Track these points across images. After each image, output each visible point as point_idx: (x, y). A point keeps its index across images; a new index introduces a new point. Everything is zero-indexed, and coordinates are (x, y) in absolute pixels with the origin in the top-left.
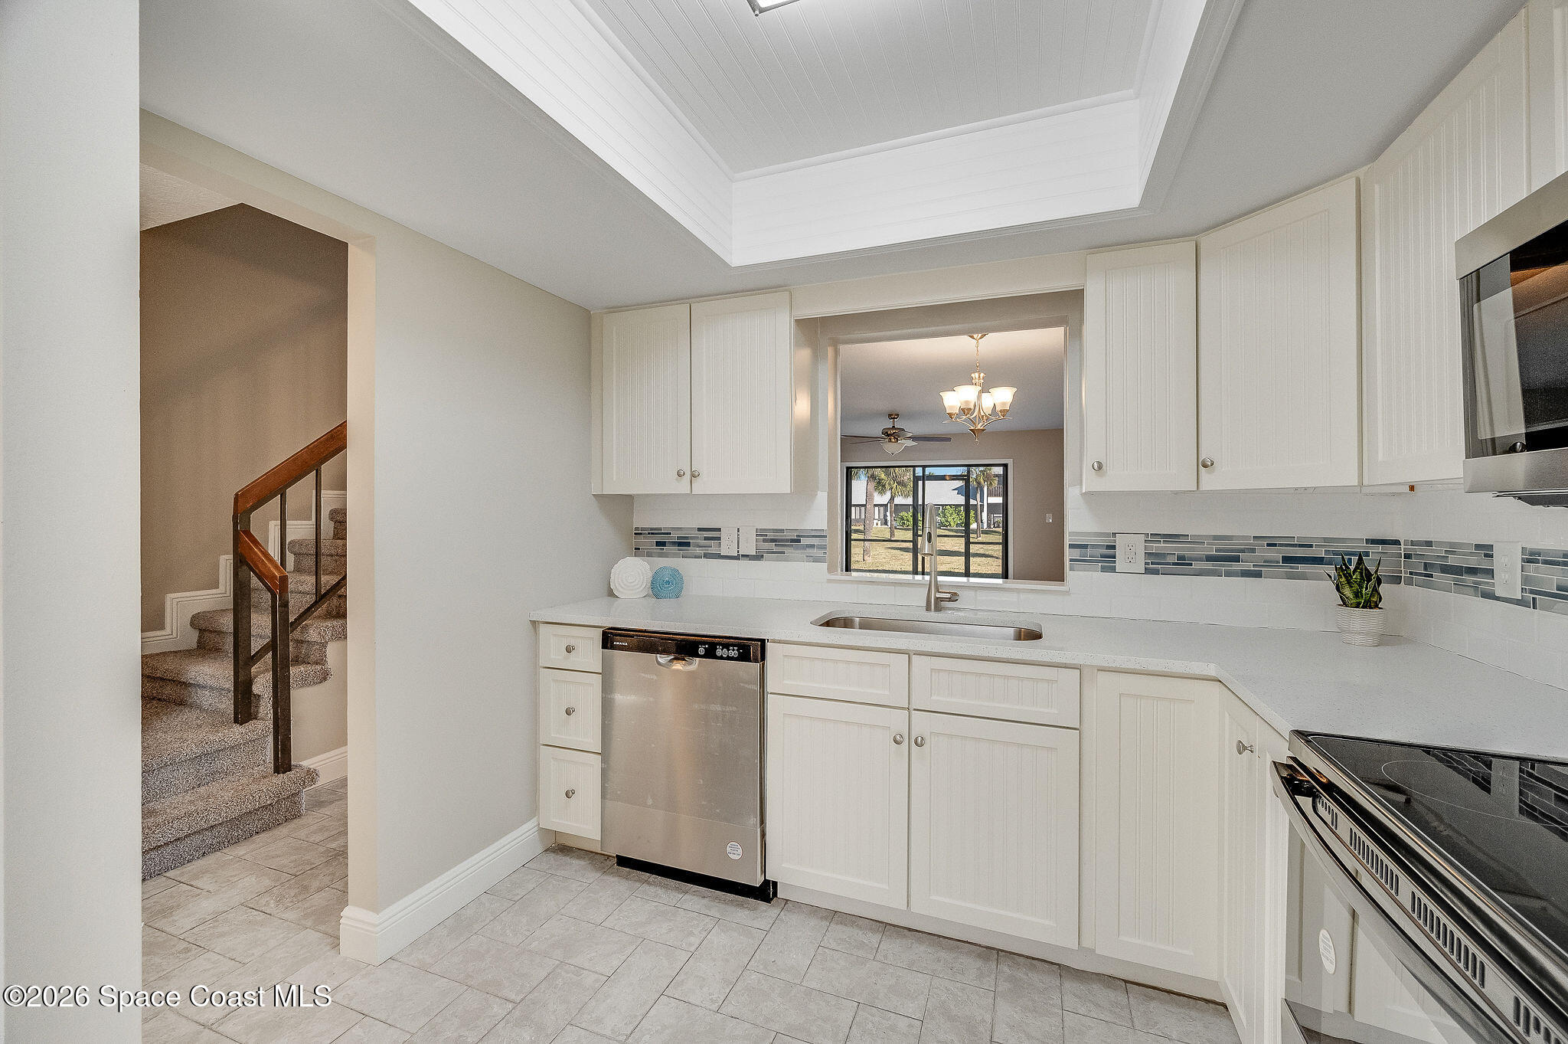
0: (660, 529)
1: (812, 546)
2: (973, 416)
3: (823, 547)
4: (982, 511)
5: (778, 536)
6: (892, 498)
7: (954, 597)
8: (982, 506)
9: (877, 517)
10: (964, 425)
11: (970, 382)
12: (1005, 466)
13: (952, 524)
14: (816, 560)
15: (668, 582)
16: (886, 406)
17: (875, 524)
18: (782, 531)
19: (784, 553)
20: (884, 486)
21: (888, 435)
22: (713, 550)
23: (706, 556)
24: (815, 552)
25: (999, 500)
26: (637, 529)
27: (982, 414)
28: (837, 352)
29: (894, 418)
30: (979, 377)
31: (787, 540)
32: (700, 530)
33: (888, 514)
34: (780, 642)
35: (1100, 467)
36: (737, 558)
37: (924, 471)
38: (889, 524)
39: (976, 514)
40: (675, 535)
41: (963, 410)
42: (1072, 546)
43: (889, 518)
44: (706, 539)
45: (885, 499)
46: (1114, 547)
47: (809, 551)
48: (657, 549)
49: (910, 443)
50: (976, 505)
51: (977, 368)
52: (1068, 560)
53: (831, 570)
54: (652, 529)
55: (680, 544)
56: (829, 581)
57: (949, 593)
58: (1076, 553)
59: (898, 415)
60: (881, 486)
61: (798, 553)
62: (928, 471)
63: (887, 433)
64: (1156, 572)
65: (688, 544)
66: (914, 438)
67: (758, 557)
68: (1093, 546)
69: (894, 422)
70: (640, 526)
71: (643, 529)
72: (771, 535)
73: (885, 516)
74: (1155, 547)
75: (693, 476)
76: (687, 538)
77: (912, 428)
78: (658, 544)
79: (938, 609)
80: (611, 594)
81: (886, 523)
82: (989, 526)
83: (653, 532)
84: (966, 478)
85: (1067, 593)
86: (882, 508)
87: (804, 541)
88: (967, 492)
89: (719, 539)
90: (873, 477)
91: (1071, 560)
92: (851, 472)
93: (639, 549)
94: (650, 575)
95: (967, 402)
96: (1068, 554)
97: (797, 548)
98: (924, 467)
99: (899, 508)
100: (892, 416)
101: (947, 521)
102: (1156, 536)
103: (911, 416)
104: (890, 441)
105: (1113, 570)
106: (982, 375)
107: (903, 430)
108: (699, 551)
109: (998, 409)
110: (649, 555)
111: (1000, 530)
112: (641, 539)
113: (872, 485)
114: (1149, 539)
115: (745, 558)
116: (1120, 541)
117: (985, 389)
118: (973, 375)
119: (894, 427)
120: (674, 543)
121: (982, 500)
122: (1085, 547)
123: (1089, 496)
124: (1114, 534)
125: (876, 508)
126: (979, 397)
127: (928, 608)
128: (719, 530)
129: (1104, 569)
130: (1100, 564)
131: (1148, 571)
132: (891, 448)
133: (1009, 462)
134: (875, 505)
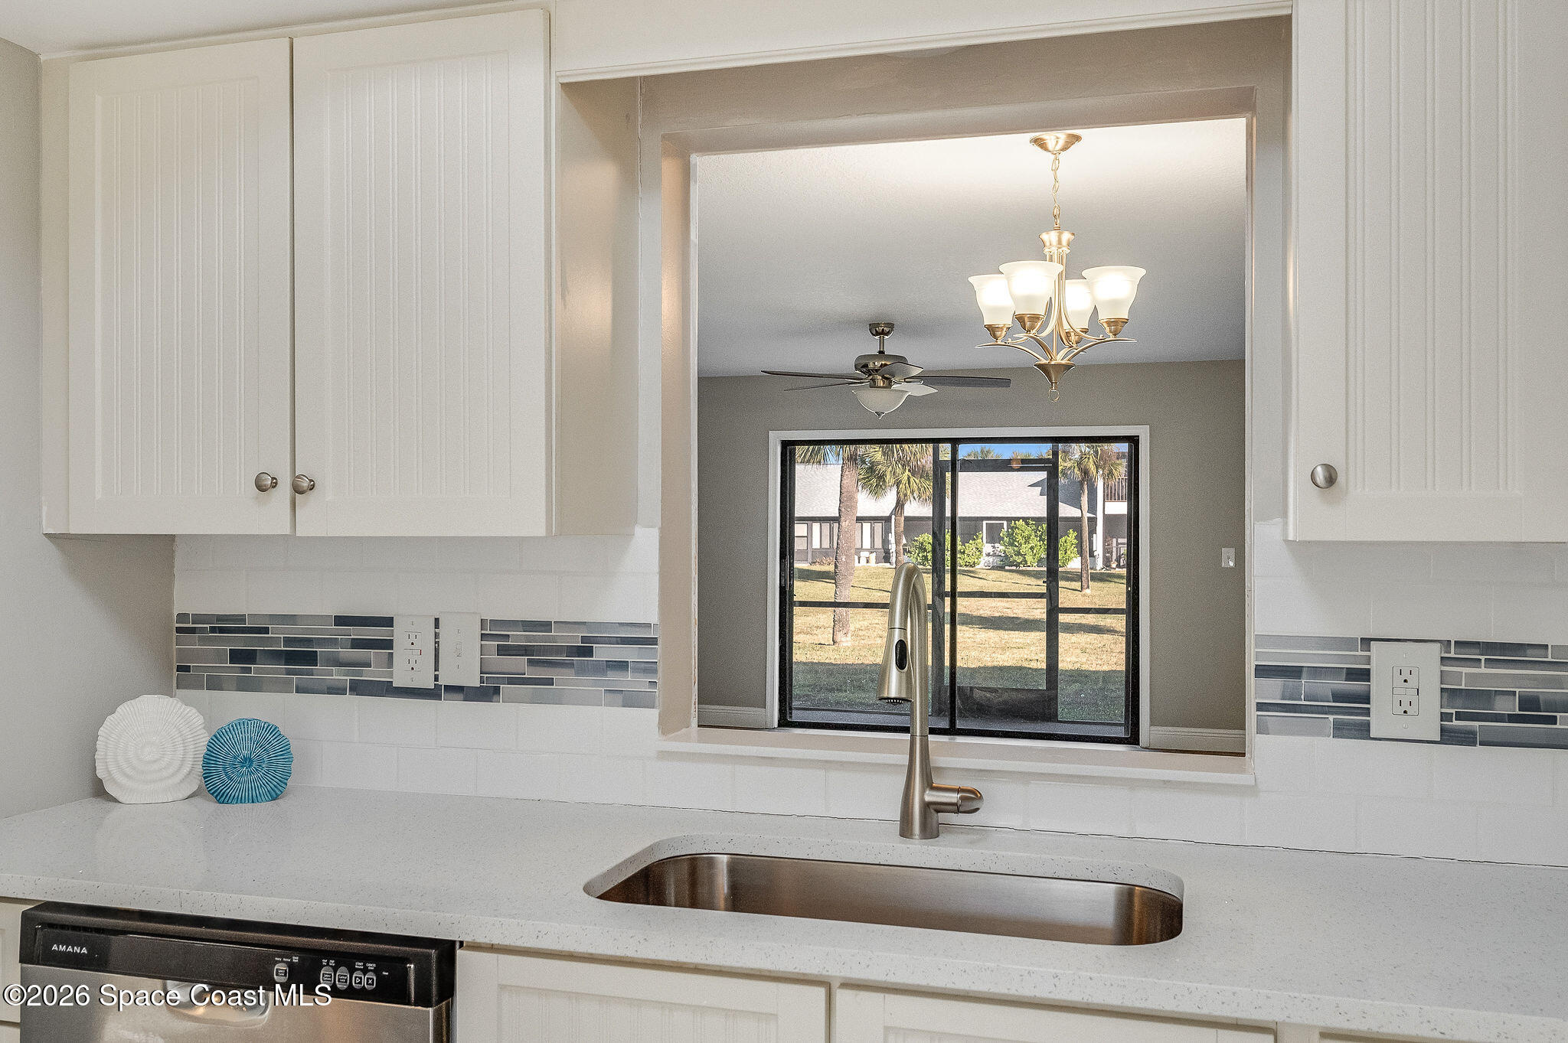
0: (241, 618)
1: (621, 666)
2: (1044, 334)
3: (650, 668)
4: (1092, 531)
5: (537, 638)
6: (900, 505)
7: (969, 802)
8: (1093, 521)
9: (867, 544)
10: (1021, 351)
11: (1039, 253)
12: (1133, 441)
13: (1029, 558)
14: (631, 700)
15: (247, 761)
16: (866, 304)
17: (863, 561)
18: (546, 626)
19: (550, 682)
20: (881, 477)
21: (869, 372)
22: (370, 675)
23: (359, 688)
24: (629, 681)
25: (1120, 508)
26: (182, 617)
27: (1066, 327)
28: (686, 174)
29: (883, 333)
30: (1060, 242)
31: (558, 650)
32: (341, 621)
33: (892, 538)
34: (492, 948)
35: (1331, 479)
36: (432, 693)
37: (954, 452)
38: (893, 559)
39: (1080, 537)
40: (279, 634)
41: (1020, 319)
42: (1262, 671)
43: (893, 547)
44: (357, 644)
45: (885, 504)
46: (1364, 675)
47: (613, 677)
48: (233, 671)
49: (919, 390)
50: (1079, 520)
51: (1055, 220)
52: (1254, 707)
53: (666, 726)
54: (220, 618)
55: (290, 658)
56: (664, 755)
57: (958, 791)
58: (1273, 690)
59: (891, 326)
60: (874, 480)
61: (586, 684)
62: (965, 452)
63: (866, 366)
64: (1466, 739)
65: (311, 658)
66: (926, 378)
67: (486, 692)
68: (1316, 672)
69: (882, 343)
70: (191, 609)
71: (198, 618)
72: (517, 638)
73: (885, 541)
74: (1465, 676)
75: (297, 490)
76: (308, 642)
77: (920, 354)
78: (237, 656)
79: (930, 832)
80: (99, 791)
81: (887, 559)
82: (1107, 562)
83: (223, 625)
84: (1051, 467)
85: (1252, 790)
86: (878, 526)
87: (603, 653)
88: (1052, 492)
89: (388, 644)
90: (853, 459)
91: (1261, 707)
92: (793, 453)
93: (187, 669)
94: (204, 739)
95: (1030, 299)
96: (1256, 690)
97: (582, 670)
98: (955, 442)
99: (913, 524)
100: (880, 329)
101: (1018, 554)
102: (1468, 650)
103: (922, 328)
104: (873, 385)
105: (1363, 731)
106: (1066, 236)
107: (901, 360)
108: (338, 676)
109: (1104, 316)
110: (214, 684)
111: (1124, 571)
112: (193, 644)
113: (852, 476)
114: (1452, 655)
115: (456, 696)
116: (1380, 659)
117: (1073, 269)
118: (1045, 236)
119: (881, 352)
120: (277, 656)
121: (1092, 508)
122: (1294, 672)
123: (1306, 552)
124: (1366, 642)
125: (867, 526)
126: (1060, 289)
127: (905, 831)
128: (388, 622)
129: (1341, 730)
130: (1331, 718)
131: (1449, 737)
132: (876, 400)
133: (1143, 432)
134: (860, 519)
